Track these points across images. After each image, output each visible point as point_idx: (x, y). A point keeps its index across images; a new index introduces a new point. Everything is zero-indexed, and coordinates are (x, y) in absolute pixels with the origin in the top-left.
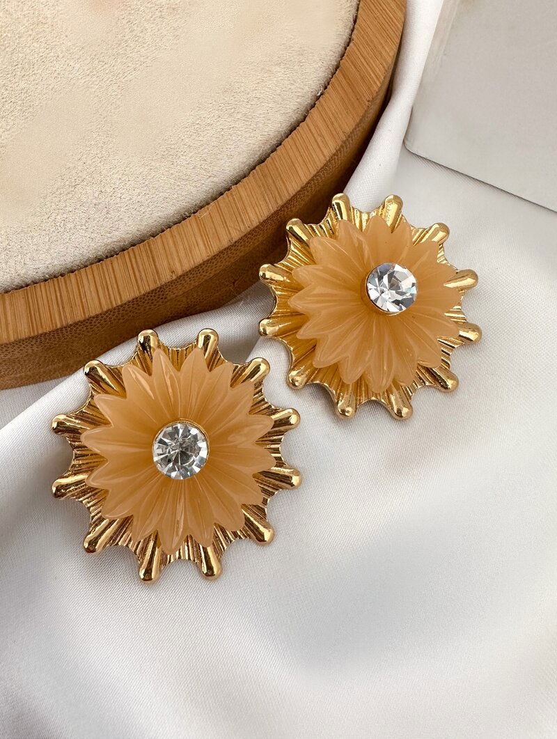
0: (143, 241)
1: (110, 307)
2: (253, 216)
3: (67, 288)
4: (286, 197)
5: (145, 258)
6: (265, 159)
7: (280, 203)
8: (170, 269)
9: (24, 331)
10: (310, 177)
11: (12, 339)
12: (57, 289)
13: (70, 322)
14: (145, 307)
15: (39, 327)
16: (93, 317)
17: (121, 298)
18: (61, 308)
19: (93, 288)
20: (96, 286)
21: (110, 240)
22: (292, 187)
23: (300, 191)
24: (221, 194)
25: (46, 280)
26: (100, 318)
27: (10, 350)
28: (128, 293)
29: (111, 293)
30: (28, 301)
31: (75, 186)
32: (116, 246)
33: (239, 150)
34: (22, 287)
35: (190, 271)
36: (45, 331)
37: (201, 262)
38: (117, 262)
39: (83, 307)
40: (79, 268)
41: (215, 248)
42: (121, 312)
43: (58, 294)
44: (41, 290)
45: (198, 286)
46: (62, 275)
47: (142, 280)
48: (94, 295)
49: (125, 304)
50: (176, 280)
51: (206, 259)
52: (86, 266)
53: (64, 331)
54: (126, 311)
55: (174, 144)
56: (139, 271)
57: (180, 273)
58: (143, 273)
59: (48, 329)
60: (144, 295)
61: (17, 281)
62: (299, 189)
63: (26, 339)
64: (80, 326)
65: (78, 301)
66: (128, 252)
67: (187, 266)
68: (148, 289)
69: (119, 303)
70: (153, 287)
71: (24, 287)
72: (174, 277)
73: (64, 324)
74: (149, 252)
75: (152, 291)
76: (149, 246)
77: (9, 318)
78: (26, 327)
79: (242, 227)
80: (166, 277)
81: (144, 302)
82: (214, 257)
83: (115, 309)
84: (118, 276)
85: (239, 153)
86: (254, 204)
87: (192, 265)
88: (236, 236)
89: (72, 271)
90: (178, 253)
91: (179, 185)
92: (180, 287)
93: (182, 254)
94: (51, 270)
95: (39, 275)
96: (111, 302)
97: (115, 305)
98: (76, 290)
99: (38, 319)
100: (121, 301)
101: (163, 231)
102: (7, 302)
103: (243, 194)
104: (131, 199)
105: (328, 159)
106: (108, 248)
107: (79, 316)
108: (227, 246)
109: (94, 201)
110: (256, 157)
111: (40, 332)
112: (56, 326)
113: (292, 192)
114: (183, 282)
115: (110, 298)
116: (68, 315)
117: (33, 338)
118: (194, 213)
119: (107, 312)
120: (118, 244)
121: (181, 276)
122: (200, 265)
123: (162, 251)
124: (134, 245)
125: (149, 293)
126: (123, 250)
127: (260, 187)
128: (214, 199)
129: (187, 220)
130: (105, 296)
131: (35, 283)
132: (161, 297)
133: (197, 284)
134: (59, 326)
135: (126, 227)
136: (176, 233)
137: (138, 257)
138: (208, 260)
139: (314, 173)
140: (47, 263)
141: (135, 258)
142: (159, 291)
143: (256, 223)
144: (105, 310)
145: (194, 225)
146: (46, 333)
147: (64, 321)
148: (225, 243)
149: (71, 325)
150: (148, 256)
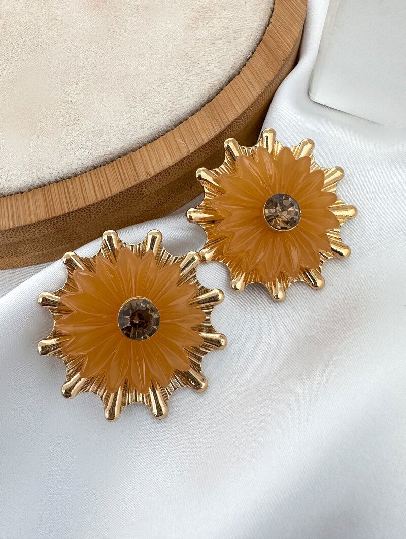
0: (126, 155)
1: (103, 198)
2: (204, 136)
3: (72, 186)
4: (227, 123)
5: (128, 166)
6: (212, 100)
7: (223, 127)
8: (146, 172)
9: (42, 215)
10: (243, 110)
11: (34, 221)
12: (66, 187)
13: (75, 209)
14: (128, 200)
15: (53, 212)
16: (91, 206)
17: (111, 192)
18: (68, 199)
19: (91, 186)
20: (93, 185)
21: (103, 154)
22: (231, 117)
23: (236, 120)
24: (181, 123)
25: (58, 182)
26: (96, 206)
27: (32, 230)
28: (116, 189)
29: (104, 188)
30: (45, 196)
31: (78, 121)
32: (108, 158)
33: (193, 93)
34: (41, 187)
35: (160, 173)
36: (57, 215)
37: (168, 166)
38: (108, 168)
39: (84, 198)
40: (81, 174)
41: (178, 157)
42: (111, 203)
43: (66, 191)
44: (54, 188)
45: (166, 187)
46: (69, 178)
47: (126, 179)
48: (92, 190)
49: (114, 196)
50: (150, 179)
51: (171, 165)
52: (86, 172)
53: (71, 216)
54: (115, 202)
55: (147, 92)
56: (124, 174)
57: (153, 174)
58: (126, 175)
59: (59, 214)
60: (128, 190)
61: (37, 183)
62: (236, 118)
63: (43, 221)
64: (82, 212)
65: (81, 195)
66: (116, 162)
67: (158, 170)
68: (130, 186)
69: (110, 195)
70: (134, 184)
71: (43, 187)
72: (149, 177)
73: (71, 210)
74: (131, 161)
75: (134, 187)
76: (131, 157)
77: (32, 208)
78: (43, 211)
79: (196, 143)
80: (143, 177)
81: (127, 196)
82: (177, 164)
83: (107, 199)
84: (109, 178)
85: (194, 96)
86: (205, 128)
87: (162, 169)
88: (192, 149)
89: (76, 176)
90: (151, 161)
91: (151, 117)
92: (153, 185)
93: (154, 161)
94: (62, 174)
95: (53, 178)
96: (104, 194)
97: (107, 197)
98: (79, 189)
99: (52, 207)
100: (111, 193)
101: (140, 148)
102: (30, 197)
103: (197, 122)
104: (117, 127)
105: (256, 98)
106: (102, 159)
107: (81, 204)
108: (186, 156)
109: (92, 129)
110: (206, 98)
111: (53, 216)
112: (65, 212)
113: (231, 119)
114: (155, 182)
115: (103, 192)
116: (74, 204)
117: (48, 220)
118: (162, 135)
119: (101, 201)
120: (109, 156)
121: (154, 176)
122: (167, 169)
123: (140, 161)
124: (120, 157)
125: (131, 188)
126: (113, 161)
127: (208, 117)
128: (176, 126)
129: (158, 140)
130: (100, 191)
131: (50, 183)
132: (140, 192)
133: (165, 184)
134: (67, 211)
135: (115, 144)
136: (149, 149)
137: (123, 165)
138: (173, 166)
139: (246, 107)
140: (59, 170)
141: (121, 165)
142: (138, 188)
143: (206, 141)
144: (100, 200)
145: (162, 143)
146: (58, 217)
147: (70, 208)
148: (185, 154)
149: (76, 211)
150: (130, 165)
